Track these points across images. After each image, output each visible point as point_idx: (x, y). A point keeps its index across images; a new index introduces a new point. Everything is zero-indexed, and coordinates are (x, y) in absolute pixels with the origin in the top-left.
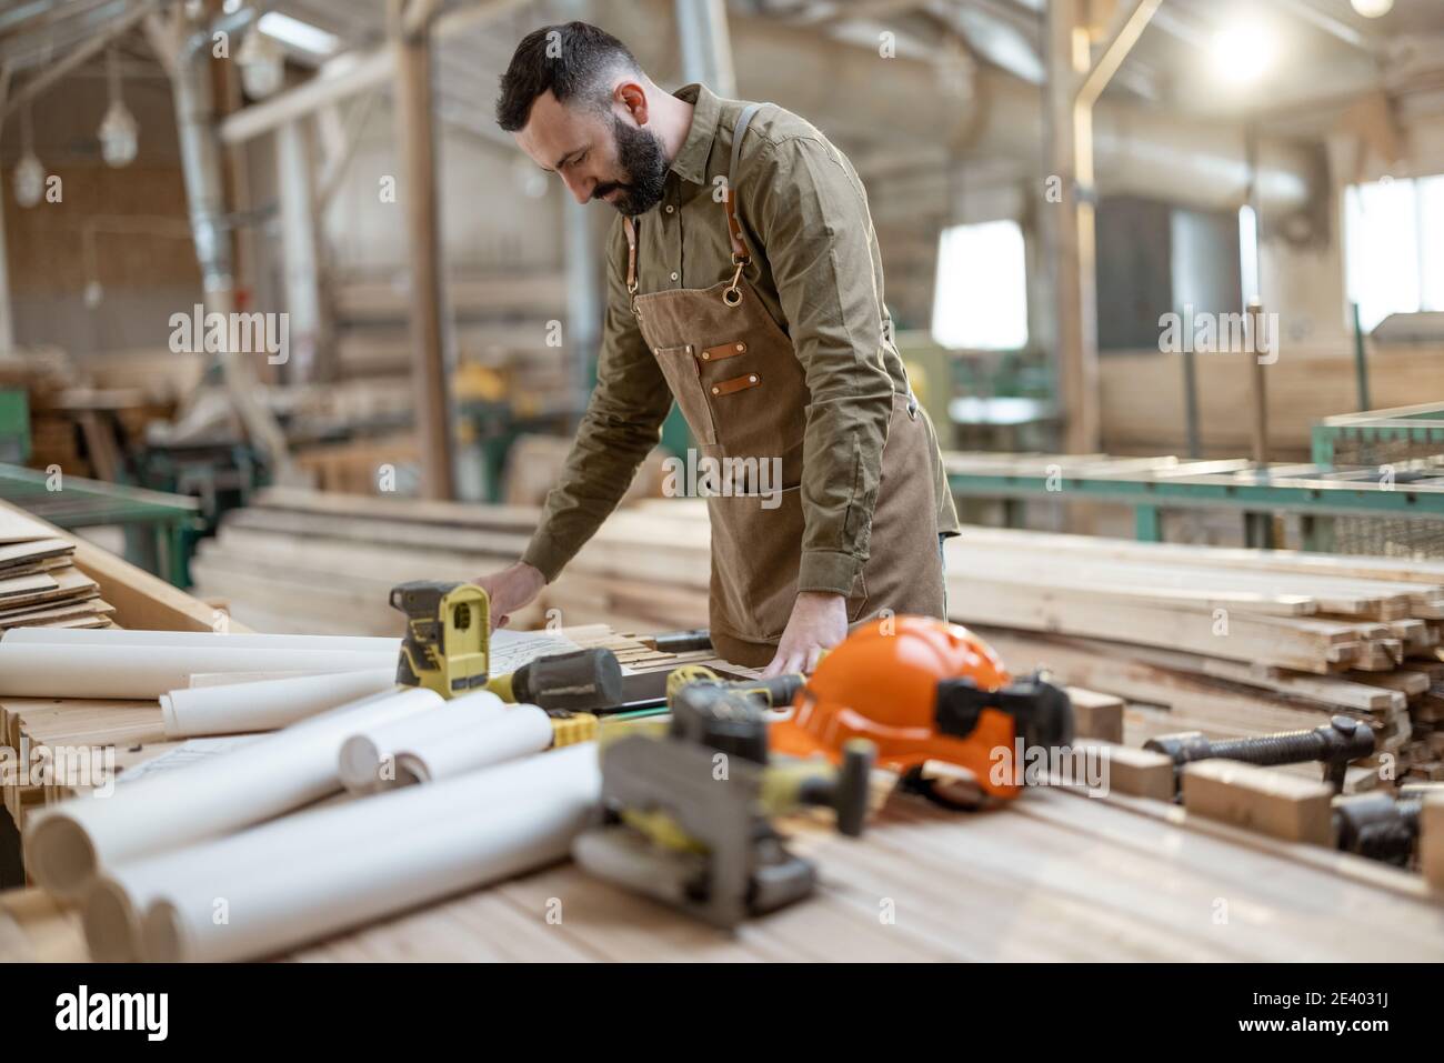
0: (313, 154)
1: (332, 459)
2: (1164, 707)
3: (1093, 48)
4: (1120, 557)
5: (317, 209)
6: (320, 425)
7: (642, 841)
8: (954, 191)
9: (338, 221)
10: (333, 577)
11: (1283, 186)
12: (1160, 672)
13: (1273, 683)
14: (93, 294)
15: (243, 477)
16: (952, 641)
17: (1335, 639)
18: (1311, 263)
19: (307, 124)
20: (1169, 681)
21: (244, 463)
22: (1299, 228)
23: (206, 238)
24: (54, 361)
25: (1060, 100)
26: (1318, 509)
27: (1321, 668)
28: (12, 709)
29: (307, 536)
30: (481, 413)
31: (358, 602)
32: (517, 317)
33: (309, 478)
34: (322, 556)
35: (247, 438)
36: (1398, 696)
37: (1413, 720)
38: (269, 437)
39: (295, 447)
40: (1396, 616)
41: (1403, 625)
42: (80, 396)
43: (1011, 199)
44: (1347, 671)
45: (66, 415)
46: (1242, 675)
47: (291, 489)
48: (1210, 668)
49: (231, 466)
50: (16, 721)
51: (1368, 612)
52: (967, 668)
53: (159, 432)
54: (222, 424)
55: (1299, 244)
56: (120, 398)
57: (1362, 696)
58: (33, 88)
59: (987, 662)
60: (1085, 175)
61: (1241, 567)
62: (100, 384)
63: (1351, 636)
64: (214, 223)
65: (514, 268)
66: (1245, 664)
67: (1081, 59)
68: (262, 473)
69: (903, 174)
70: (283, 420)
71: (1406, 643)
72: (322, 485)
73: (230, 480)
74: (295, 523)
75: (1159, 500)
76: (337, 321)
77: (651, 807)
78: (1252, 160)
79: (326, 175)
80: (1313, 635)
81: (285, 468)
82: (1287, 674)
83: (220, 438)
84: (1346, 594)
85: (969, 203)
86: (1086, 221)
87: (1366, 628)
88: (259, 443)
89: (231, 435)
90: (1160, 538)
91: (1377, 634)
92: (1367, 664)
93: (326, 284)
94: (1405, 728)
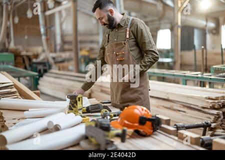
0: (61, 16)
1: (61, 65)
2: (185, 112)
3: (181, 3)
4: (180, 87)
5: (61, 24)
6: (60, 59)
7: (90, 142)
8: (160, 24)
9: (64, 26)
10: (60, 84)
11: (212, 25)
12: (184, 106)
13: (202, 109)
14: (26, 37)
15: (47, 67)
16: (143, 110)
17: (211, 103)
18: (216, 37)
19: (60, 12)
20: (186, 108)
21: (47, 65)
22: (214, 32)
23: (42, 30)
24: (20, 48)
25: (176, 12)
26: (211, 81)
27: (209, 107)
28: (2, 111)
29: (56, 78)
30: (85, 57)
31: (64, 88)
32: (92, 42)
33: (57, 68)
34: (58, 81)
35: (48, 61)
36: (221, 112)
37: (224, 116)
38: (51, 61)
39: (56, 63)
40: (221, 99)
41: (222, 101)
42: (24, 53)
43: (169, 26)
44: (213, 108)
45: (22, 56)
46: (197, 108)
47: (54, 70)
48: (192, 106)
49: (45, 66)
50: (2, 113)
51: (217, 99)
52: (145, 114)
53: (34, 60)
54: (44, 59)
55: (214, 34)
56: (30, 54)
57: (215, 112)
58: (17, 5)
59: (148, 113)
60: (179, 23)
61: (198, 90)
62: (27, 51)
63: (214, 102)
64: (44, 28)
65: (91, 34)
66: (197, 106)
67: (179, 5)
68: (50, 67)
69: (152, 21)
70: (54, 58)
71: (223, 104)
72: (59, 69)
73: (45, 68)
74: (55, 75)
75: (186, 78)
76: (64, 42)
77: (92, 137)
78: (207, 21)
79: (63, 19)
80: (208, 102)
81: (54, 66)
82: (204, 108)
83: (44, 61)
84: (214, 96)
85: (162, 26)
86: (179, 30)
87: (216, 101)
88: (50, 63)
89: (46, 61)
90: (186, 84)
91: (218, 102)
92: (216, 107)
93: (62, 36)
94: (222, 117)
